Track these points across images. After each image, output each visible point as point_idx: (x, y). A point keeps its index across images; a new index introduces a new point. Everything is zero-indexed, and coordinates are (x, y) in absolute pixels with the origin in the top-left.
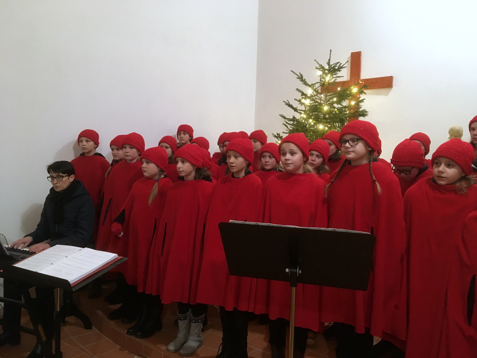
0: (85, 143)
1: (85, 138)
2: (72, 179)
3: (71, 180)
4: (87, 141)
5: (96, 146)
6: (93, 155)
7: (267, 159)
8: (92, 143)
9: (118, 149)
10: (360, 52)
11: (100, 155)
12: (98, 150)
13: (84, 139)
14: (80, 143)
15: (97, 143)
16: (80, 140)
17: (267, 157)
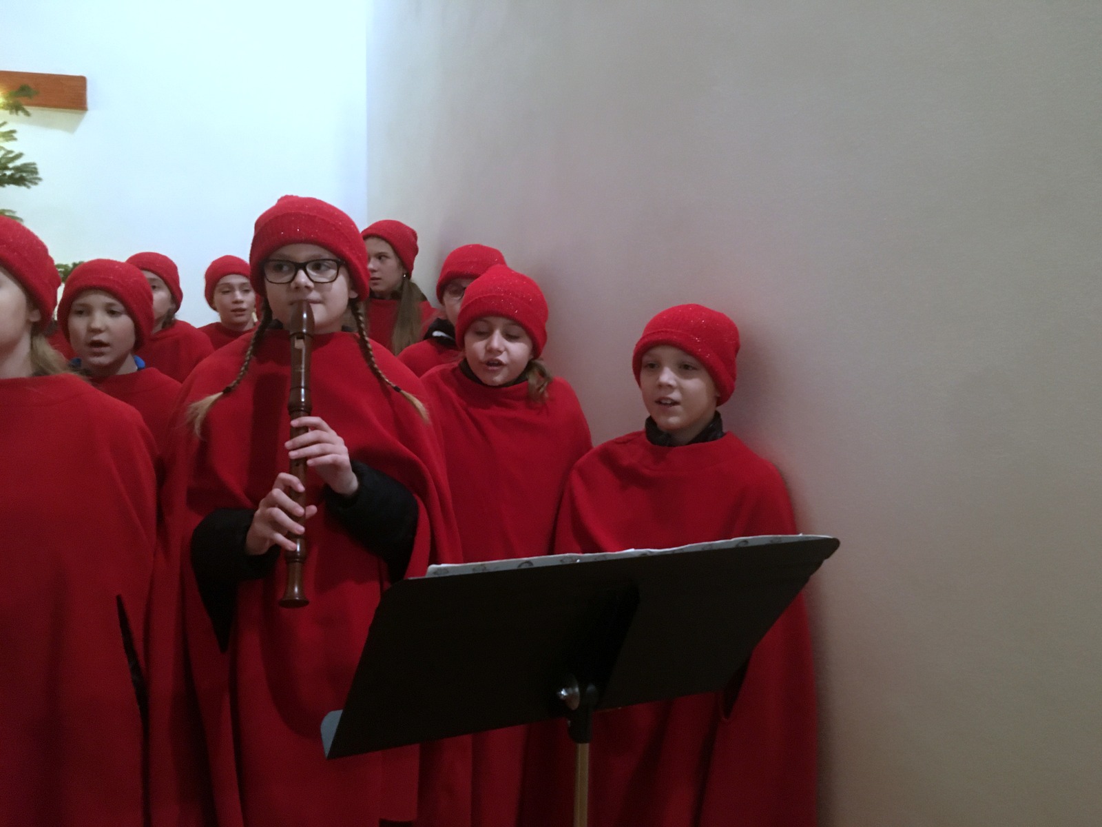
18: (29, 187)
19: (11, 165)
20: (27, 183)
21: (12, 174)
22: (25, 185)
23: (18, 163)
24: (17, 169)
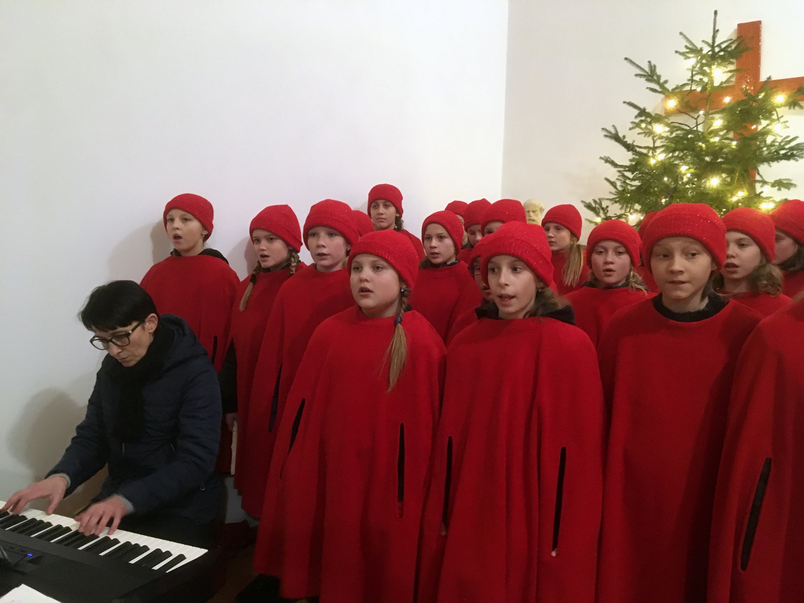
0: (178, 223)
1: (181, 212)
2: (151, 325)
3: (152, 329)
4: (185, 220)
5: (206, 233)
6: (199, 254)
7: (611, 257)
8: (195, 225)
9: (272, 239)
10: (759, 22)
11: (216, 254)
12: (213, 243)
13: (176, 213)
14: (169, 224)
15: (207, 227)
16: (168, 217)
17: (610, 252)
18: (797, 161)
19: (787, 147)
20: (796, 157)
21: (786, 153)
22: (794, 159)
23: (793, 144)
24: (792, 149)
